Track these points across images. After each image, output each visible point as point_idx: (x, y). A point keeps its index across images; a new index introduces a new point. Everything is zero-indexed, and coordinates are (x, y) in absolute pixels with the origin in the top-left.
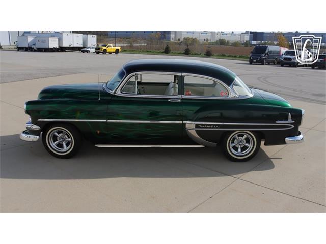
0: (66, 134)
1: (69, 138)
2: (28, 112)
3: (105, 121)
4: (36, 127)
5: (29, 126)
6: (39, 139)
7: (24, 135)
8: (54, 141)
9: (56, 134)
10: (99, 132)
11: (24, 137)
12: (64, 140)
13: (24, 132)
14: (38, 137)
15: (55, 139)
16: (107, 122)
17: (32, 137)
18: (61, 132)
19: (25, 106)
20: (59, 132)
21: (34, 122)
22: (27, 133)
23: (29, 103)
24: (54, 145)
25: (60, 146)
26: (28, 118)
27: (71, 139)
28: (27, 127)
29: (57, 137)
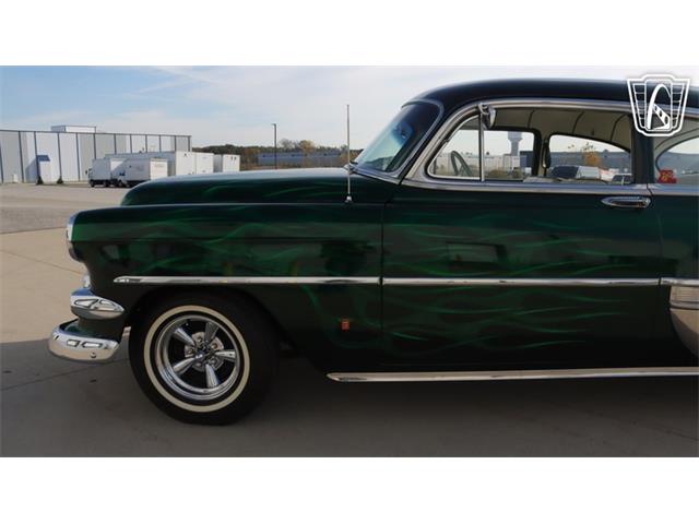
0: (220, 334)
1: (228, 346)
2: (79, 251)
3: (375, 280)
4: (108, 308)
5: (86, 302)
6: (116, 353)
7: (64, 337)
8: (174, 361)
9: (181, 332)
10: (346, 324)
11: (66, 345)
12: (209, 354)
13: (63, 327)
14: (113, 344)
15: (176, 351)
16: (380, 287)
17: (94, 344)
18: (200, 326)
19: (70, 228)
20: (191, 328)
21: (102, 287)
22: (73, 331)
23: (83, 219)
24: (171, 373)
25: (195, 377)
26: (81, 274)
27: (239, 353)
28: (75, 310)
29: (182, 343)
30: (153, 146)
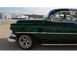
0: (28, 39)
1: (29, 40)
2: (11, 29)
3: (47, 33)
4: (14, 36)
5: (12, 35)
7: (9, 39)
8: (22, 42)
9: (23, 39)
10: (43, 38)
11: (9, 40)
12: (26, 41)
13: (9, 38)
14: (15, 40)
15: (22, 41)
16: (47, 34)
17: (13, 40)
18: (26, 38)
21: (14, 33)
22: (10, 38)
23: (11, 25)
25: (25, 44)
26: (11, 31)
28: (10, 36)
29: (23, 40)
30: (19, 15)
